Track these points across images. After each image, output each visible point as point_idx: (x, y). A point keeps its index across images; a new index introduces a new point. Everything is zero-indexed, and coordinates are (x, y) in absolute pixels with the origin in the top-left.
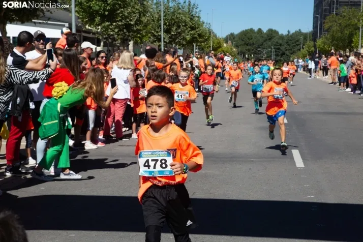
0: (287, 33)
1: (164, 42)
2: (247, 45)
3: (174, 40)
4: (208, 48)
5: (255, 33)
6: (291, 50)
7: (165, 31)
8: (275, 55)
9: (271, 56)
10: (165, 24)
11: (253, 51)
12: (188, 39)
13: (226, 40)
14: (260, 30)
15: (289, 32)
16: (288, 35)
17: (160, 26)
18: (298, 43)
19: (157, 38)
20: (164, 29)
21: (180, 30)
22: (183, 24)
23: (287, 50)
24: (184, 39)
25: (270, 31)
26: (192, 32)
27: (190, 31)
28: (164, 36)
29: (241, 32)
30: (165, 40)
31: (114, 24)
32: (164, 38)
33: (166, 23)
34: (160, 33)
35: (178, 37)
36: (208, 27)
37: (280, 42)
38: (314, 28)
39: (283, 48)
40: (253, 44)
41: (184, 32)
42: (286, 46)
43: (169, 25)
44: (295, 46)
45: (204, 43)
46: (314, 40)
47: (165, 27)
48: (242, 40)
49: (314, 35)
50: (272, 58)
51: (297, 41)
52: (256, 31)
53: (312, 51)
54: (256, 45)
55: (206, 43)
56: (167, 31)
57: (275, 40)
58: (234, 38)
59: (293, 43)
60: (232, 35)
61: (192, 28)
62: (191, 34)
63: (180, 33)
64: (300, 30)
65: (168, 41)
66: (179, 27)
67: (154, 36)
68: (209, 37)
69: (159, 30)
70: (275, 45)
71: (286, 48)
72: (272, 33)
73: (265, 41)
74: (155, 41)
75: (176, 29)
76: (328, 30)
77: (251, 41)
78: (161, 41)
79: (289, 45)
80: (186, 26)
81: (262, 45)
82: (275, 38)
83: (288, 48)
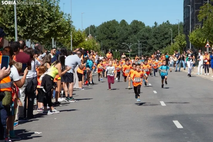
0: (154, 25)
1: (18, 36)
2: (110, 38)
3: (30, 33)
4: (67, 43)
5: (118, 25)
6: (159, 43)
7: (19, 23)
8: (142, 50)
9: (137, 51)
10: (18, 15)
11: (117, 46)
12: (46, 32)
13: (87, 32)
14: (123, 22)
15: (156, 23)
16: (155, 27)
17: (13, 17)
18: (166, 36)
20: (18, 21)
21: (36, 22)
22: (40, 15)
23: (154, 44)
24: (41, 32)
25: (135, 22)
26: (51, 24)
27: (48, 23)
28: (18, 29)
29: (103, 24)
32: (18, 32)
33: (20, 14)
34: (12, 26)
35: (33, 31)
36: (67, 18)
37: (147, 35)
38: (184, 20)
39: (150, 42)
41: (40, 24)
42: (153, 39)
43: (24, 16)
44: (163, 39)
45: (64, 36)
46: (186, 32)
47: (19, 18)
48: (104, 33)
49: (186, 27)
50: (139, 53)
51: (166, 34)
52: (119, 23)
53: (184, 45)
54: (120, 39)
55: (65, 37)
56: (21, 23)
57: (141, 33)
58: (95, 32)
59: (161, 36)
60: (92, 27)
61: (51, 20)
62: (49, 27)
63: (36, 25)
64: (168, 21)
65: (22, 35)
66: (34, 18)
68: (69, 31)
69: (11, 22)
70: (141, 39)
71: (153, 41)
72: (137, 26)
73: (129, 34)
75: (32, 22)
77: (114, 34)
78: (14, 36)
79: (157, 38)
80: (43, 16)
81: (127, 38)
82: (141, 31)
83: (156, 41)
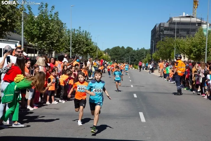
1: (72, 52)
2: (116, 55)
3: (77, 51)
4: (95, 56)
5: (120, 48)
6: (139, 58)
7: (72, 47)
8: (131, 61)
9: (129, 61)
10: (72, 43)
11: (119, 58)
12: (85, 51)
13: (105, 52)
14: (123, 47)
15: (138, 49)
16: (137, 50)
17: (70, 44)
18: (142, 55)
19: (68, 50)
20: (72, 45)
21: (80, 46)
24: (83, 51)
25: (128, 48)
26: (87, 47)
27: (86, 46)
29: (113, 48)
30: (72, 51)
31: (45, 42)
32: (72, 50)
34: (69, 47)
35: (79, 50)
36: (95, 45)
37: (134, 54)
38: (151, 47)
39: (134, 57)
40: (119, 54)
41: (82, 47)
42: (136, 56)
43: (75, 43)
44: (141, 56)
45: (93, 53)
46: (151, 54)
47: (72, 44)
48: (113, 52)
49: (151, 51)
51: (142, 54)
53: (150, 59)
54: (121, 55)
55: (94, 53)
56: (74, 46)
57: (131, 53)
58: (109, 51)
59: (140, 55)
60: (108, 49)
61: (87, 45)
62: (86, 48)
63: (80, 48)
64: (144, 48)
65: (74, 52)
66: (80, 44)
67: (66, 49)
68: (96, 50)
69: (69, 46)
70: (131, 55)
71: (136, 57)
72: (129, 49)
73: (125, 53)
74: (67, 52)
75: (78, 45)
76: (158, 49)
78: (70, 52)
79: (138, 56)
80: (83, 44)
81: (124, 55)
82: (131, 52)
83: (138, 57)
